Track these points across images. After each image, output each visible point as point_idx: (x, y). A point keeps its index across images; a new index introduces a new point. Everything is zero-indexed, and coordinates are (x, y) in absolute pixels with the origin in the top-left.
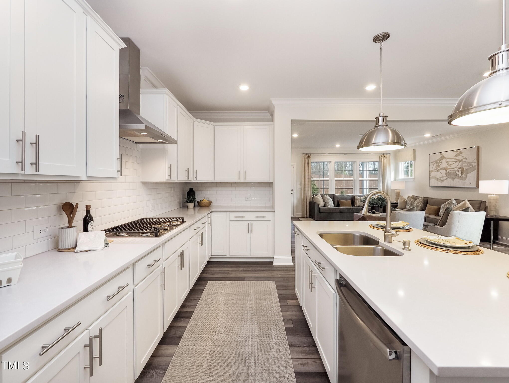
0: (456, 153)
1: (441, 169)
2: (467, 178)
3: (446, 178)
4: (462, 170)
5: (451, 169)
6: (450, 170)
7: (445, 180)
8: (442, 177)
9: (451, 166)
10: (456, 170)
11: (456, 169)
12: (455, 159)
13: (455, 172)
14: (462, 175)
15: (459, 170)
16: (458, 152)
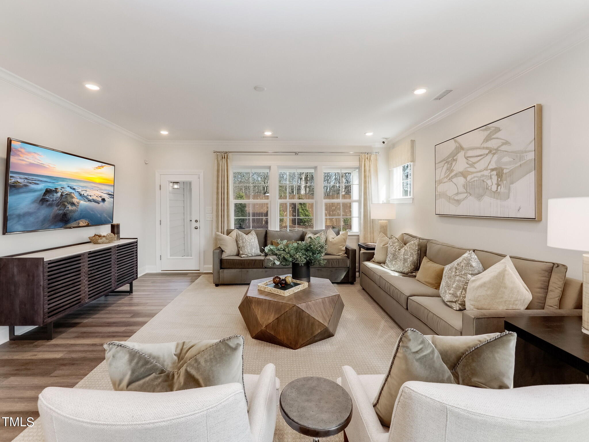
0: (486, 133)
1: (456, 175)
2: (511, 195)
3: (466, 195)
4: (500, 175)
5: (475, 175)
6: (474, 177)
7: (464, 199)
8: (458, 194)
9: (475, 165)
10: (486, 176)
11: (486, 173)
12: (484, 148)
13: (483, 181)
14: (499, 187)
15: (493, 175)
16: (491, 130)
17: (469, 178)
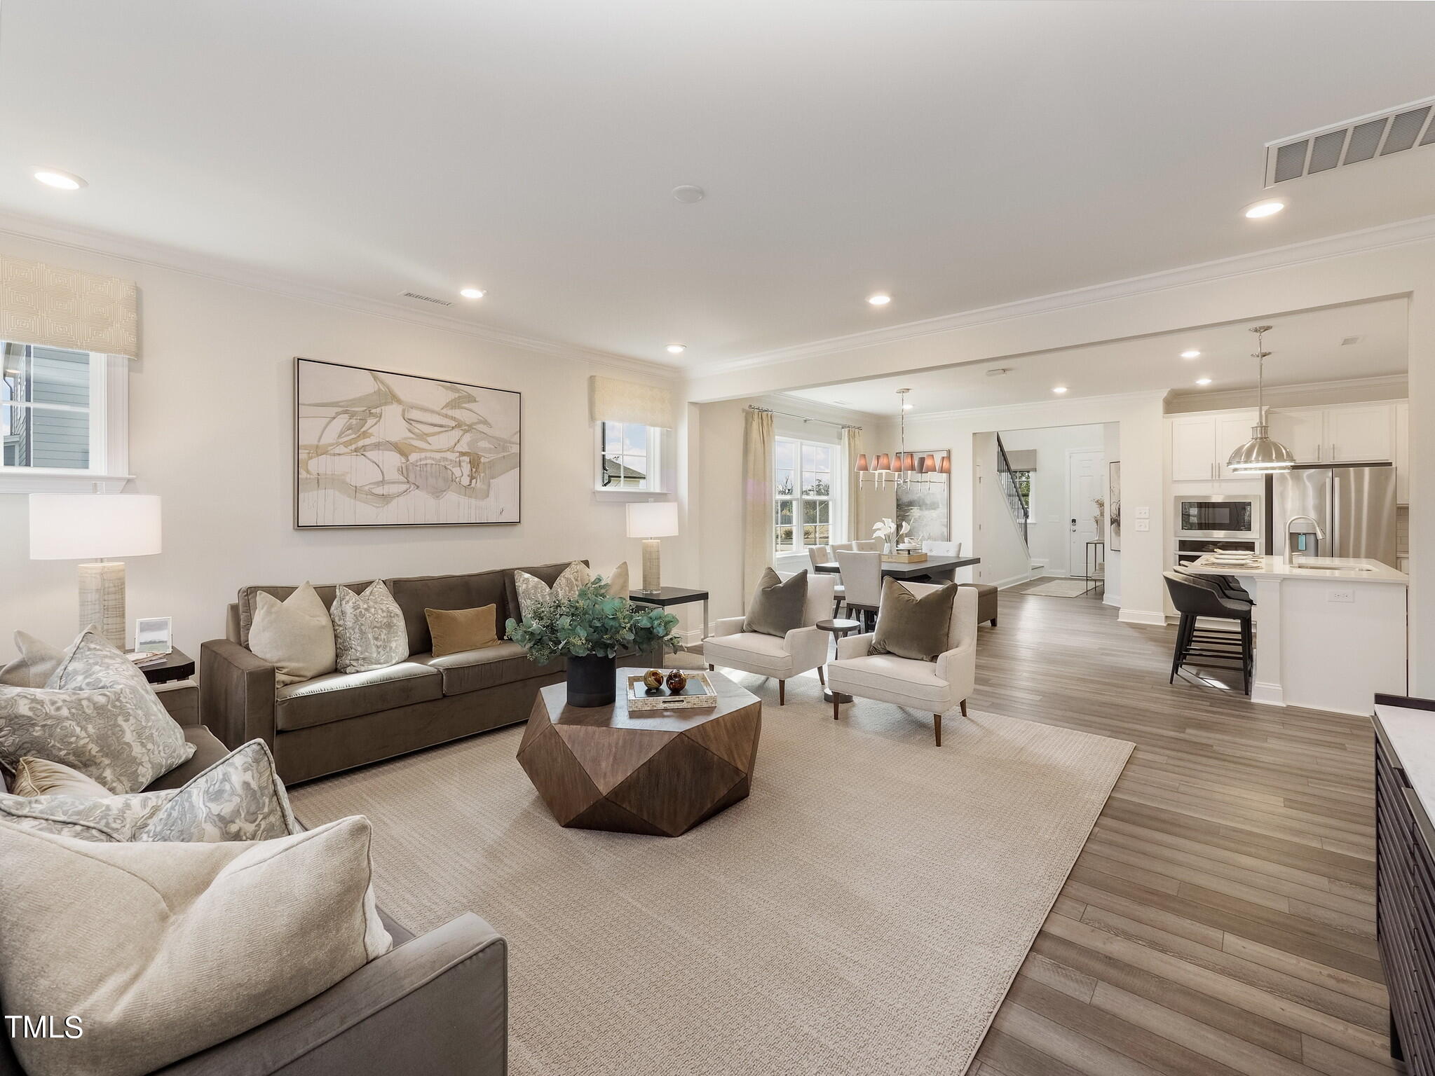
0: (452, 396)
1: (377, 446)
2: (492, 493)
3: (405, 487)
4: (475, 463)
5: (428, 454)
6: (426, 458)
7: (399, 495)
8: (383, 482)
9: (429, 439)
10: (451, 460)
11: (454, 456)
12: (446, 416)
13: (445, 467)
14: (474, 481)
15: (464, 461)
16: (460, 395)
17: (413, 457)
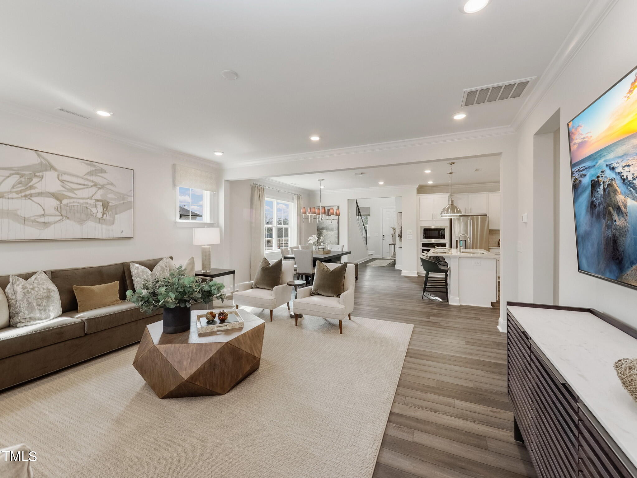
0: (90, 169)
1: (40, 194)
2: (116, 222)
3: (59, 218)
4: (106, 206)
5: (75, 200)
6: (74, 202)
7: (56, 222)
8: (44, 215)
9: (76, 192)
10: (90, 204)
11: (92, 202)
12: (87, 179)
13: (87, 208)
14: (105, 216)
15: (98, 205)
16: (96, 168)
17: (65, 202)
